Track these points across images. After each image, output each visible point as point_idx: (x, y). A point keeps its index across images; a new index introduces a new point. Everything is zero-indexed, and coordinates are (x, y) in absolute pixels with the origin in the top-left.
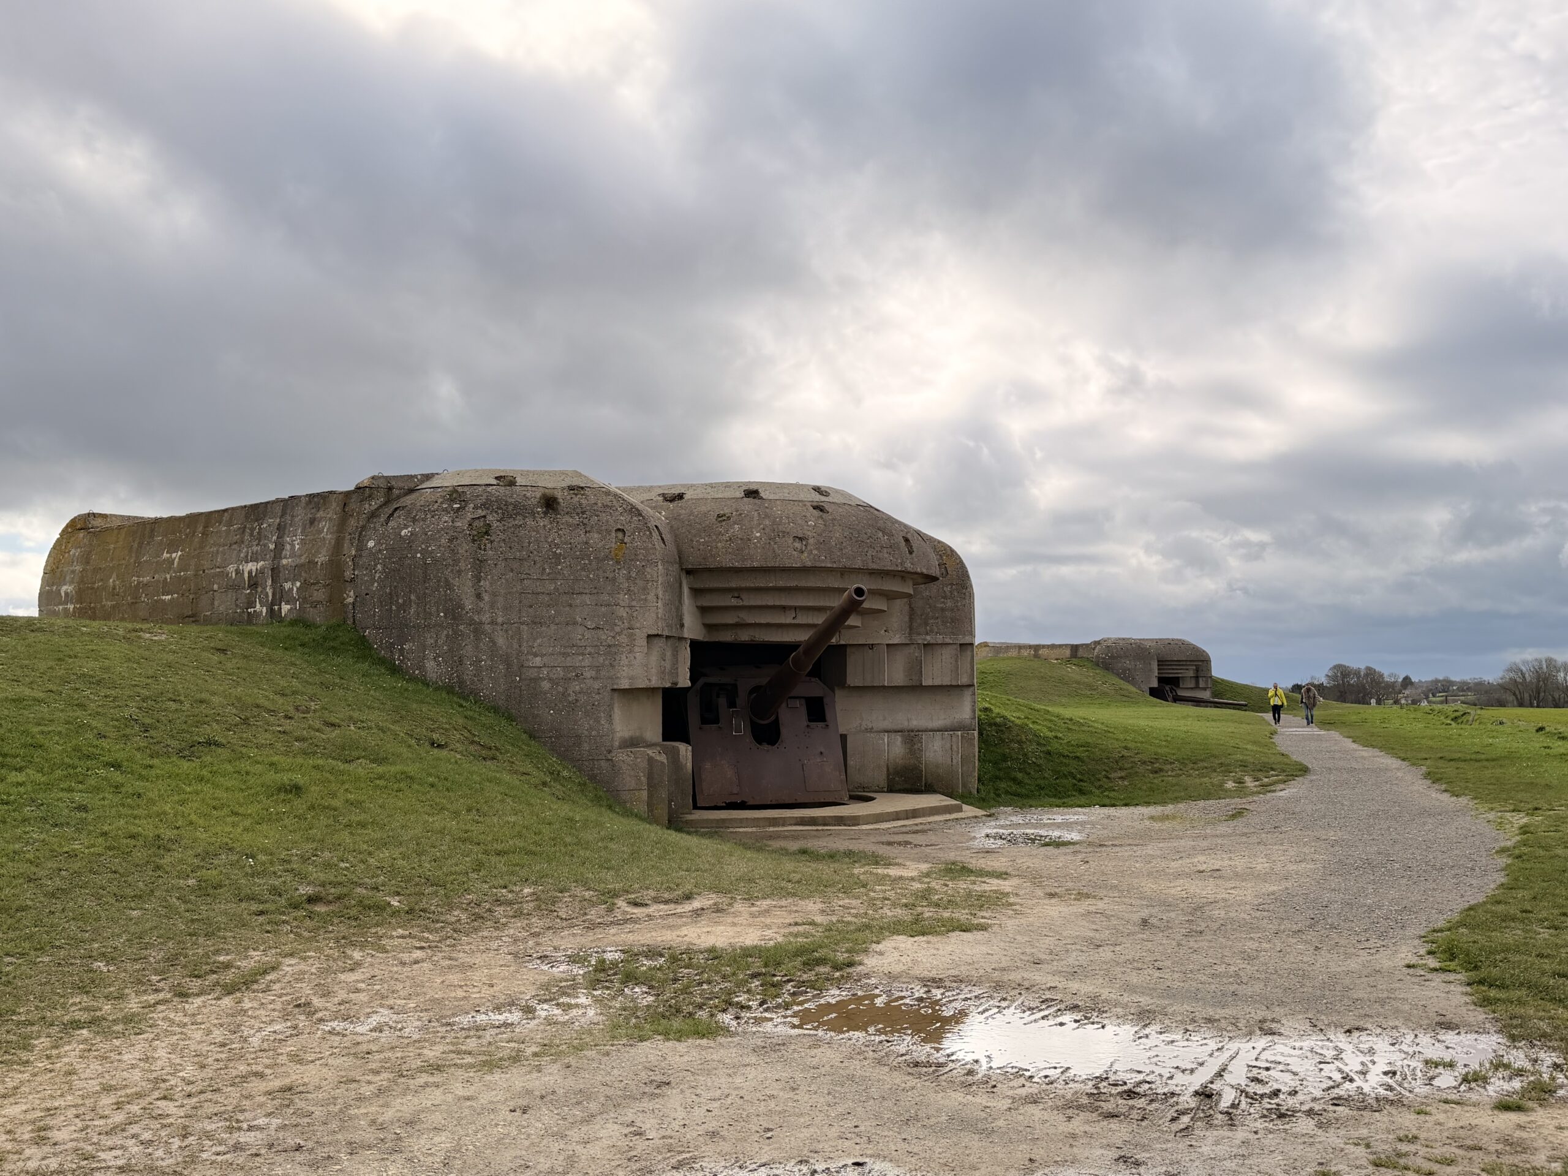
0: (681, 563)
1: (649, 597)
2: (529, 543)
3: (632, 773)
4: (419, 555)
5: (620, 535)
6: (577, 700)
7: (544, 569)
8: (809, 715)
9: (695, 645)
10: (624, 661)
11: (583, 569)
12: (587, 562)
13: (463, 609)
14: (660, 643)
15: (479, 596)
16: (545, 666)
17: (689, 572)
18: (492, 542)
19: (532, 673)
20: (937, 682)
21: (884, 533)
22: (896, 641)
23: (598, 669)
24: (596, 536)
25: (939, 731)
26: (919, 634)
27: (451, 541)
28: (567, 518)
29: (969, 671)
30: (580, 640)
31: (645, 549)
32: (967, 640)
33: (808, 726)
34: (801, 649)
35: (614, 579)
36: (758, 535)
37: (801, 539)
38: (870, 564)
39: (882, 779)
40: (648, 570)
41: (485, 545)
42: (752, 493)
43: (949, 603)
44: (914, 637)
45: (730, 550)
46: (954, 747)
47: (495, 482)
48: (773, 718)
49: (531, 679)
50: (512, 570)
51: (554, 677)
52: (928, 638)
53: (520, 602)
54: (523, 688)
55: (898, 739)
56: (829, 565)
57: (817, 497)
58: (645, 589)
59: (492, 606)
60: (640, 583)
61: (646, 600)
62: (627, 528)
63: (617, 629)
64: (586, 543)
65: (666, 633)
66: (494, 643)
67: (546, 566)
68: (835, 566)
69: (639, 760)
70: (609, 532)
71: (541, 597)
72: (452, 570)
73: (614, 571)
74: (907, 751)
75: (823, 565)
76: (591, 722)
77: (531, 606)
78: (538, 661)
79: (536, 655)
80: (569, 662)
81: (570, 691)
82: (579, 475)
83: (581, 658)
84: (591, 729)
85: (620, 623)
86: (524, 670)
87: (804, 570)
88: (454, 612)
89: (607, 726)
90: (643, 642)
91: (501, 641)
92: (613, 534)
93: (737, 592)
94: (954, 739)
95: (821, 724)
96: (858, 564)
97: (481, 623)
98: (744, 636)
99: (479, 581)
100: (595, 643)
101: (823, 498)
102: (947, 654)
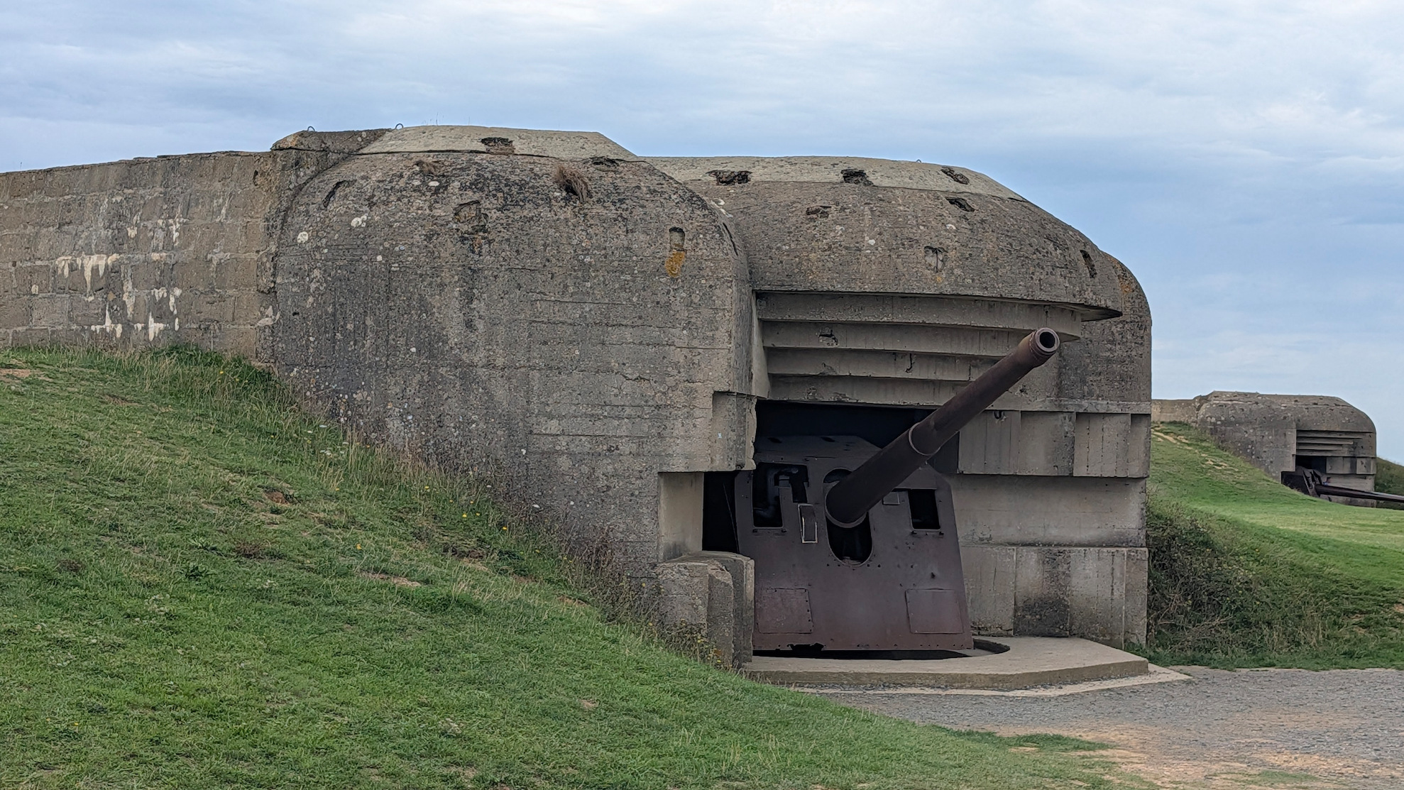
0: (751, 281)
1: (718, 334)
2: (545, 245)
3: (687, 599)
4: (379, 258)
5: (676, 236)
6: (609, 488)
7: (566, 287)
8: (914, 515)
9: (762, 406)
10: (679, 430)
11: (623, 288)
12: (629, 277)
13: (445, 342)
14: (730, 405)
15: (469, 325)
16: (563, 433)
17: (760, 295)
18: (490, 242)
19: (545, 444)
20: (1095, 472)
21: (1056, 246)
22: (1037, 406)
23: (641, 441)
24: (642, 237)
25: (1090, 545)
26: (1072, 398)
27: (429, 238)
28: (598, 209)
29: (1143, 455)
30: (616, 396)
31: (713, 260)
32: (1142, 408)
33: (913, 533)
34: (931, 420)
35: (668, 305)
36: (872, 242)
37: (935, 251)
38: (1038, 293)
39: (1006, 618)
40: (718, 292)
41: (480, 247)
42: (853, 176)
43: (1119, 351)
44: (1065, 401)
45: (830, 265)
46: (1117, 574)
47: (483, 148)
48: (861, 520)
49: (543, 453)
50: (519, 287)
51: (577, 450)
52: (1085, 403)
53: (530, 335)
54: (531, 466)
55: (1032, 556)
56: (977, 293)
57: (953, 186)
58: (711, 321)
59: (489, 342)
60: (706, 313)
61: (713, 338)
62: (686, 226)
63: (670, 381)
64: (628, 249)
65: (736, 390)
66: (491, 397)
67: (569, 282)
68: (986, 294)
69: (696, 580)
70: (660, 232)
71: (559, 328)
72: (430, 284)
73: (668, 293)
74: (1047, 575)
75: (969, 293)
76: (628, 521)
77: (545, 343)
78: (553, 426)
79: (551, 417)
80: (598, 429)
81: (599, 473)
82: (607, 141)
83: (616, 423)
84: (628, 530)
85: (675, 372)
86: (533, 438)
87: (939, 299)
88: (432, 346)
89: (651, 527)
90: (709, 402)
91: (500, 393)
92: (667, 236)
93: (829, 328)
94: (1117, 560)
95: (932, 532)
96: (1020, 292)
97: (472, 365)
98: (827, 395)
99: (471, 301)
100: (637, 402)
101: (962, 187)
102: (1112, 430)
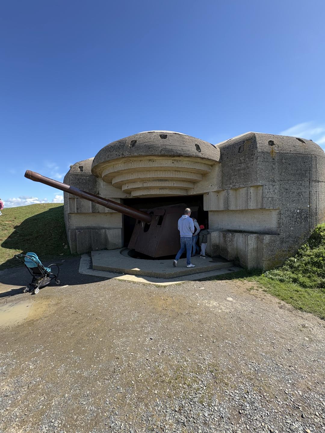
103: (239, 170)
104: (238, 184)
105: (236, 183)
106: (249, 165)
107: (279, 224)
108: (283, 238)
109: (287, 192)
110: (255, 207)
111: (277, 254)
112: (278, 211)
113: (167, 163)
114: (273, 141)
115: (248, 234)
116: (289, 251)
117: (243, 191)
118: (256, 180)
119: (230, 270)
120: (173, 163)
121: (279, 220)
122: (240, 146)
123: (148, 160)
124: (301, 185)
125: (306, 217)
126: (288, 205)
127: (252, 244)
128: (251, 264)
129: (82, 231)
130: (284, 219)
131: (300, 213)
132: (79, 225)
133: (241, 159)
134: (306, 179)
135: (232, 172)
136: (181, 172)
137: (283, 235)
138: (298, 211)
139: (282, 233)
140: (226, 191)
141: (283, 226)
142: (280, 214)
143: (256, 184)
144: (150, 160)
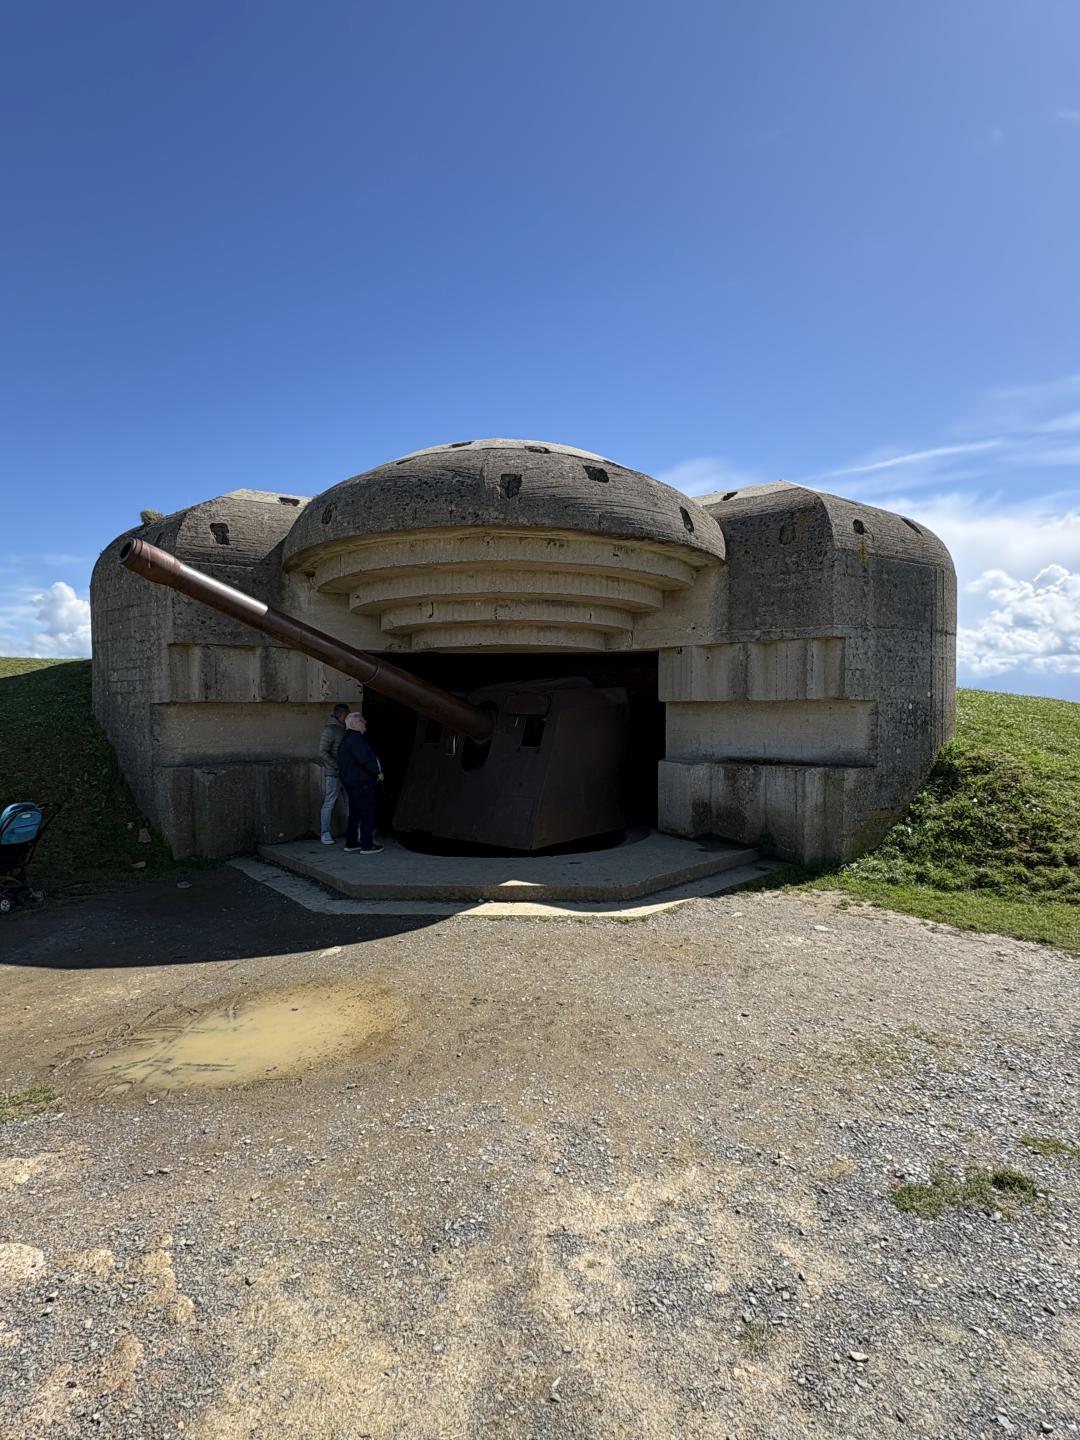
103: (782, 591)
104: (779, 630)
105: (771, 625)
106: (811, 579)
107: (874, 738)
108: (883, 776)
109: (889, 657)
110: (821, 696)
111: (870, 817)
112: (871, 705)
113: (599, 554)
114: (861, 523)
115: (803, 767)
116: (893, 809)
117: (790, 651)
118: (830, 621)
119: (761, 869)
120: (615, 555)
121: (873, 730)
122: (782, 523)
123: (545, 539)
124: (916, 641)
125: (925, 723)
126: (892, 690)
127: (814, 795)
128: (810, 850)
129: (224, 772)
130: (884, 725)
131: (915, 710)
132: (195, 751)
133: (787, 560)
134: (926, 626)
135: (760, 594)
136: (622, 584)
137: (882, 768)
138: (911, 707)
139: (880, 763)
140: (740, 645)
141: (881, 745)
142: (876, 713)
143: (829, 633)
144: (550, 541)
